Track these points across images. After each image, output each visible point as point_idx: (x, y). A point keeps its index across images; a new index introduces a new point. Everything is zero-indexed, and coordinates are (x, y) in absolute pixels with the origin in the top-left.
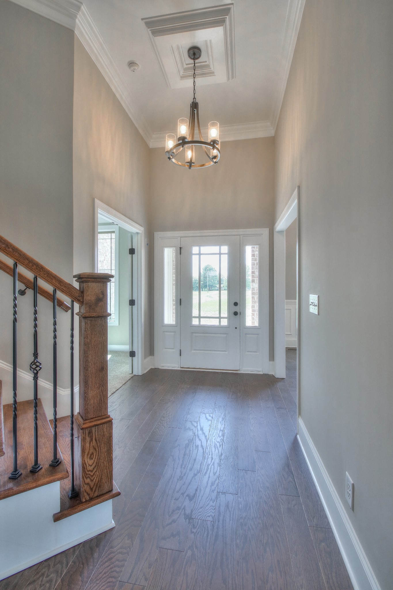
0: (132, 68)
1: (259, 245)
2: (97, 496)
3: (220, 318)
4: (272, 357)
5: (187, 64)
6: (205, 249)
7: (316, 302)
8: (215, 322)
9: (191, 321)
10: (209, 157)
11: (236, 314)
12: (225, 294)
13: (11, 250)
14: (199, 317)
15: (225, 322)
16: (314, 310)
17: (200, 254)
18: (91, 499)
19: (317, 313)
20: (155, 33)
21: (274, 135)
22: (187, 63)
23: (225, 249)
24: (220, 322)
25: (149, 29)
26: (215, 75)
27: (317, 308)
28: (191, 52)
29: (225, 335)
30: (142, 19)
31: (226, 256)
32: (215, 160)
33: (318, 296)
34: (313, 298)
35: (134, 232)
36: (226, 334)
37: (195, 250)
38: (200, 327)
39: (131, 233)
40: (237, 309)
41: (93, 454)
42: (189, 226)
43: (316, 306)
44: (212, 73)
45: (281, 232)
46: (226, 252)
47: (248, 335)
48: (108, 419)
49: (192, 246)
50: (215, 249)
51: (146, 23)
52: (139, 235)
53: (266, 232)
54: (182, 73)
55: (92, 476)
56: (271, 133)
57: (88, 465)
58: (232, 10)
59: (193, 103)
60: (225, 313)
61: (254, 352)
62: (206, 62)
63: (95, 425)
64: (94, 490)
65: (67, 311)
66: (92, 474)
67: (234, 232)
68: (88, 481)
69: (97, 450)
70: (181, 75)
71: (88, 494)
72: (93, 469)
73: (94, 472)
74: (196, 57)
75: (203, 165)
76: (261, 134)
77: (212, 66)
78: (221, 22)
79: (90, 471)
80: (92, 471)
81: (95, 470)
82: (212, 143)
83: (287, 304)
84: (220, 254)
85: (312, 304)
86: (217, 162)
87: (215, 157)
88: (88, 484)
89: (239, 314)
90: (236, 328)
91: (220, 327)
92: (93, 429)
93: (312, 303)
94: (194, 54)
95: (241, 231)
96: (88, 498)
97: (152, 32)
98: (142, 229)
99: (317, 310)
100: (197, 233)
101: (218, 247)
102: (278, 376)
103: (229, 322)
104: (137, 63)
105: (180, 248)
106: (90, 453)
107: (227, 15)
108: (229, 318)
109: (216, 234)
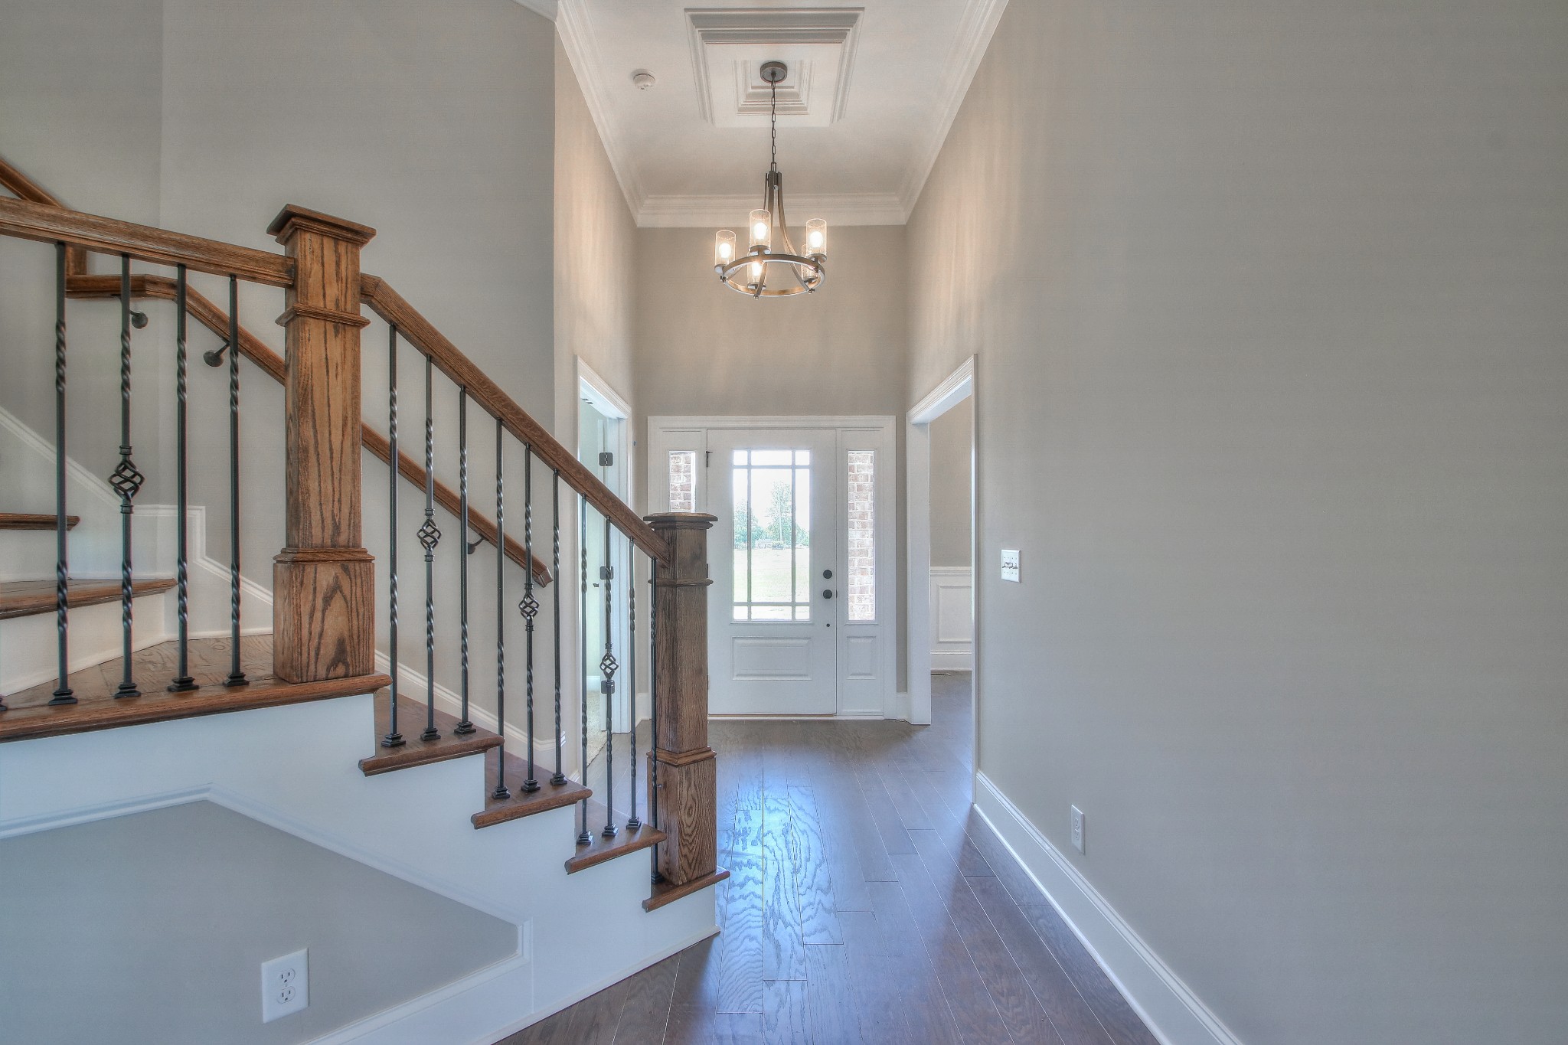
0: (641, 84)
1: (875, 449)
2: (697, 878)
3: (793, 604)
4: (903, 683)
5: (753, 88)
6: (760, 456)
7: (1016, 562)
8: (783, 614)
9: (731, 611)
10: (799, 277)
11: (827, 595)
12: (804, 554)
13: (582, 476)
14: (749, 604)
15: (803, 614)
16: (1010, 575)
17: (749, 467)
18: (690, 882)
19: (1017, 580)
20: (709, 37)
21: (905, 223)
22: (754, 84)
23: (804, 457)
24: (793, 612)
25: (697, 30)
26: (807, 114)
27: (1017, 571)
28: (769, 70)
29: (806, 641)
30: (686, 10)
31: (807, 472)
32: (811, 286)
33: (1020, 552)
34: (1010, 555)
35: (612, 417)
36: (805, 638)
37: (739, 457)
38: (749, 624)
39: (604, 418)
40: (829, 584)
41: (691, 807)
42: (724, 406)
43: (1016, 568)
44: (802, 110)
45: (921, 425)
46: (807, 462)
47: (853, 641)
48: (710, 754)
49: (732, 449)
50: (783, 456)
51: (693, 18)
52: (623, 424)
53: (889, 423)
54: (742, 102)
55: (691, 844)
56: (901, 218)
57: (685, 826)
58: (860, 18)
59: (772, 172)
60: (804, 594)
61: (865, 674)
62: (793, 87)
63: (694, 762)
64: (692, 867)
65: (544, 586)
66: (690, 840)
67: (825, 420)
68: (685, 851)
69: (697, 802)
70: (740, 106)
71: (686, 874)
72: (693, 832)
73: (693, 837)
74: (776, 79)
75: (784, 292)
76: (879, 217)
77: (803, 98)
78: (838, 37)
79: (688, 834)
80: (690, 836)
81: (695, 834)
82: (813, 259)
83: (935, 576)
84: (794, 467)
85: (1006, 565)
86: (814, 290)
87: (810, 281)
88: (685, 856)
89: (834, 594)
90: (828, 625)
91: (794, 624)
92: (692, 767)
93: (1008, 564)
94: (773, 74)
95: (838, 420)
96: (685, 880)
97: (702, 35)
98: (629, 409)
99: (1018, 575)
100: (745, 421)
101: (789, 453)
102: (916, 720)
103: (813, 612)
104: (652, 73)
105: (707, 452)
106: (688, 806)
107: (852, 26)
108: (812, 605)
109: (786, 424)
